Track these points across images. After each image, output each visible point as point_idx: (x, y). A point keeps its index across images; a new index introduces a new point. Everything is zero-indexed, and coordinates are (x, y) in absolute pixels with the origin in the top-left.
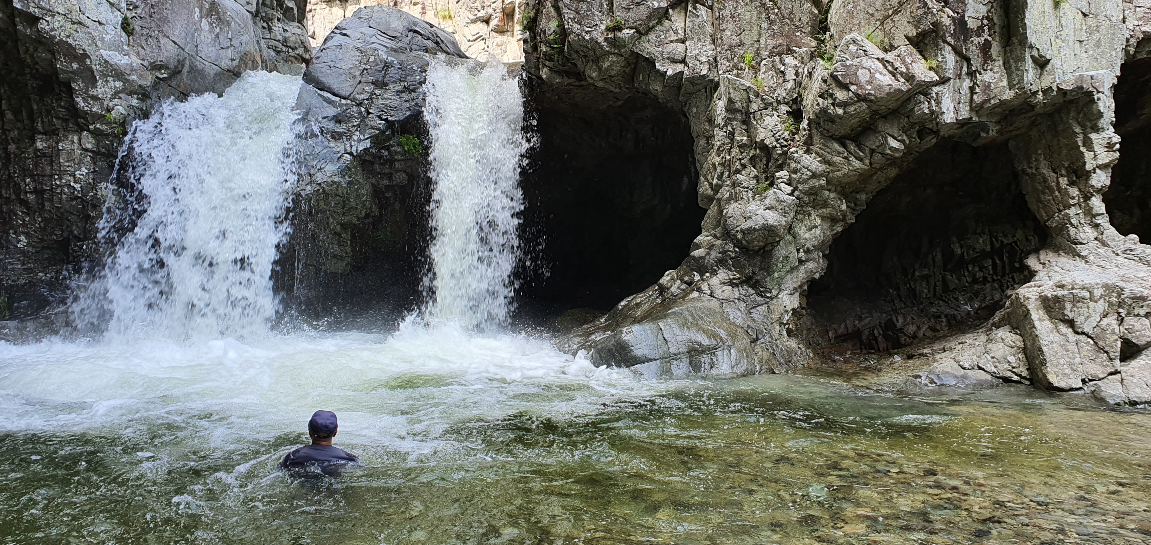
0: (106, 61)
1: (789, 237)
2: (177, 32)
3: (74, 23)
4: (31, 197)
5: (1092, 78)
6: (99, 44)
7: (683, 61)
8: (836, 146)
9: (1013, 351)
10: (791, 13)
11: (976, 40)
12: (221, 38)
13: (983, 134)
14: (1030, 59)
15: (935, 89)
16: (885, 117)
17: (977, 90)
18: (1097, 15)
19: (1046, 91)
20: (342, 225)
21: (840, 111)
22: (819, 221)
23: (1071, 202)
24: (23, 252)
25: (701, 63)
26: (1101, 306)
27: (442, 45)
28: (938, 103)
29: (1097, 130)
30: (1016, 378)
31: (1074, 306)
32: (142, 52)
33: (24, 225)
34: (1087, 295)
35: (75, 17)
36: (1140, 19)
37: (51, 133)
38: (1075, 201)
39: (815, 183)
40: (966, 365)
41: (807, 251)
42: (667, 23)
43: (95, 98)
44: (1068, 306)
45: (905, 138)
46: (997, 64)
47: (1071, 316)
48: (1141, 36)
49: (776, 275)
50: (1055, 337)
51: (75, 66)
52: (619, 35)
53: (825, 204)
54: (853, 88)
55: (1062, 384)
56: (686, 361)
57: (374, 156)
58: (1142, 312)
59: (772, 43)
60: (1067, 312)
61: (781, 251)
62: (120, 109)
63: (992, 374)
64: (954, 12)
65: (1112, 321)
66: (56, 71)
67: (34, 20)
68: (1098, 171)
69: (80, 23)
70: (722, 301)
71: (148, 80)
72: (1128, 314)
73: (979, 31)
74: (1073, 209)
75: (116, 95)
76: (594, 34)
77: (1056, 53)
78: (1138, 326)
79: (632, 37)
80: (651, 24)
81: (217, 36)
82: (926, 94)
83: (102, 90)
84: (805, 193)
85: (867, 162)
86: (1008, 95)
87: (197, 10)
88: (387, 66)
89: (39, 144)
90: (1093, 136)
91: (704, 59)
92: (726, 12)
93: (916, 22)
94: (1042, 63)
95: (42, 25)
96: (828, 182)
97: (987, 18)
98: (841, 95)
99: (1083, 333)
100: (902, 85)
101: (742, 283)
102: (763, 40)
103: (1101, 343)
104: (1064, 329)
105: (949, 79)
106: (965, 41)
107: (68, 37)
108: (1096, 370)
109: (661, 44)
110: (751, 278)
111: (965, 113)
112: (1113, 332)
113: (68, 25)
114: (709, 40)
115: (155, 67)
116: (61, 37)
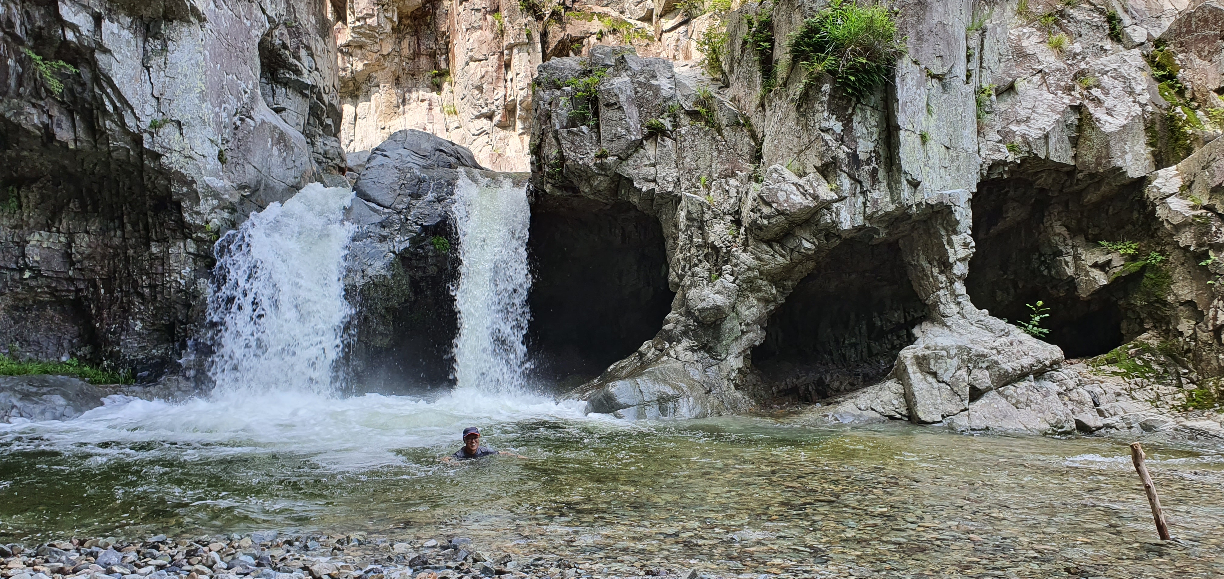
0: (208, 185)
1: (733, 314)
2: (256, 159)
3: (186, 157)
4: (147, 291)
5: (950, 195)
6: (203, 172)
7: (654, 181)
8: (765, 247)
9: (896, 396)
10: (735, 144)
11: (866, 168)
12: (287, 160)
13: (875, 236)
14: (905, 182)
15: (835, 205)
16: (800, 225)
17: (868, 204)
18: (956, 148)
19: (918, 205)
20: (386, 309)
21: (766, 222)
22: (755, 302)
23: (941, 286)
24: (139, 334)
25: (668, 182)
26: (956, 362)
27: (463, 160)
28: (838, 215)
29: (956, 232)
30: (898, 416)
31: (936, 362)
32: (232, 176)
33: (140, 313)
34: (945, 354)
35: (187, 153)
36: (990, 150)
37: (163, 240)
38: (944, 285)
39: (750, 274)
40: (862, 407)
41: (748, 325)
42: (642, 151)
43: (198, 213)
44: (932, 362)
45: (815, 240)
46: (882, 185)
47: (934, 369)
48: (991, 163)
49: (724, 343)
50: (924, 385)
51: (185, 189)
52: (605, 161)
53: (759, 290)
54: (774, 205)
55: (928, 419)
56: (656, 407)
57: (411, 253)
58: (984, 366)
59: (720, 167)
60: (931, 367)
61: (727, 325)
62: (215, 221)
63: (881, 414)
64: (848, 148)
65: (963, 372)
66: (170, 194)
67: (157, 156)
68: (958, 263)
69: (190, 157)
70: (684, 363)
71: (236, 199)
72: (974, 367)
73: (869, 161)
74: (942, 291)
75: (213, 210)
76: (586, 160)
77: (925, 176)
78: (980, 376)
79: (615, 162)
80: (629, 152)
81: (284, 159)
82: (828, 209)
83: (204, 207)
84: (744, 282)
85: (788, 258)
86: (891, 208)
87: (270, 140)
88: (421, 181)
89: (154, 250)
90: (954, 237)
91: (670, 179)
92: (687, 144)
93: (821, 156)
94: (915, 184)
95: (163, 160)
96: (761, 273)
97: (875, 151)
98: (766, 210)
99: (943, 382)
100: (810, 202)
101: (699, 349)
102: (714, 165)
103: (955, 389)
104: (930, 379)
105: (846, 197)
106: (857, 169)
107: (181, 168)
108: (952, 408)
109: (637, 167)
110: (706, 345)
111: (860, 221)
112: (964, 380)
113: (182, 159)
114: (674, 164)
115: (242, 187)
116: (176, 167)
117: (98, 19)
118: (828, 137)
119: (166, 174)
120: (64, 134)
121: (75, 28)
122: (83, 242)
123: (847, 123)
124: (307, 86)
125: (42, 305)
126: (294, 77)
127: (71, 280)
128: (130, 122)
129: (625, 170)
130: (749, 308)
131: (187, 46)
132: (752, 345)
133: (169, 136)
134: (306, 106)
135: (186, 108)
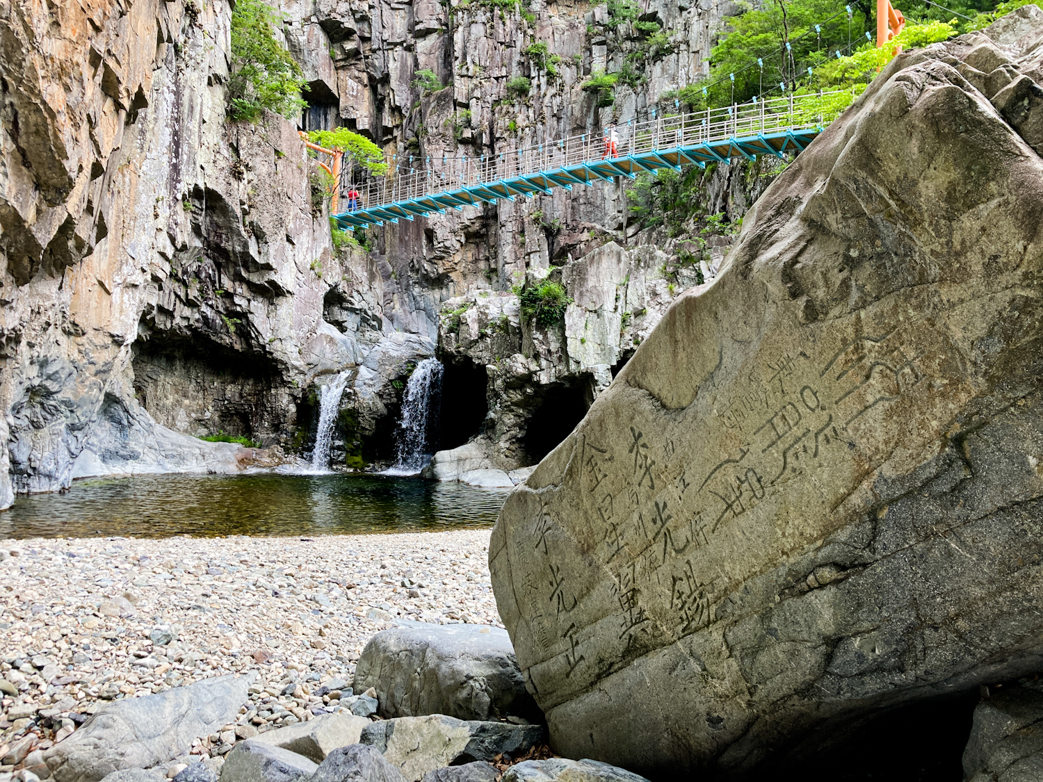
0: (293, 364)
2: (317, 351)
4: (269, 409)
6: (292, 359)
7: (480, 359)
8: (511, 391)
11: (555, 356)
14: (572, 362)
15: (539, 373)
16: (524, 382)
17: (556, 372)
18: (605, 344)
19: (579, 372)
22: (512, 416)
24: (266, 428)
25: (485, 360)
28: (540, 377)
32: (305, 360)
33: (267, 418)
35: (284, 351)
36: (624, 344)
41: (510, 427)
42: (476, 345)
43: (289, 376)
45: (532, 389)
46: (562, 363)
48: (624, 350)
49: (498, 435)
51: (283, 366)
52: (460, 349)
53: (513, 411)
54: (512, 373)
59: (507, 353)
62: (297, 379)
64: (546, 347)
66: (278, 369)
67: (272, 354)
69: (286, 353)
70: (479, 444)
71: (306, 369)
73: (557, 353)
75: (296, 375)
76: (452, 349)
77: (585, 359)
79: (465, 350)
80: (471, 345)
81: (332, 350)
82: (535, 375)
85: (522, 396)
86: (566, 374)
87: (325, 342)
88: (392, 358)
89: (272, 392)
91: (486, 358)
93: (533, 351)
94: (578, 363)
95: (274, 355)
97: (561, 347)
98: (509, 375)
100: (526, 372)
102: (505, 352)
105: (545, 369)
106: (550, 356)
107: (282, 358)
109: (475, 352)
111: (553, 380)
113: (282, 354)
115: (309, 364)
116: (279, 358)
117: (249, 301)
118: (536, 341)
119: (276, 361)
120: (237, 347)
121: (240, 306)
122: (247, 388)
123: (545, 334)
124: (357, 310)
125: (232, 415)
127: (242, 405)
128: (261, 340)
129: (471, 353)
130: (509, 419)
131: (285, 307)
132: (515, 437)
133: (277, 345)
134: (358, 319)
135: (283, 333)
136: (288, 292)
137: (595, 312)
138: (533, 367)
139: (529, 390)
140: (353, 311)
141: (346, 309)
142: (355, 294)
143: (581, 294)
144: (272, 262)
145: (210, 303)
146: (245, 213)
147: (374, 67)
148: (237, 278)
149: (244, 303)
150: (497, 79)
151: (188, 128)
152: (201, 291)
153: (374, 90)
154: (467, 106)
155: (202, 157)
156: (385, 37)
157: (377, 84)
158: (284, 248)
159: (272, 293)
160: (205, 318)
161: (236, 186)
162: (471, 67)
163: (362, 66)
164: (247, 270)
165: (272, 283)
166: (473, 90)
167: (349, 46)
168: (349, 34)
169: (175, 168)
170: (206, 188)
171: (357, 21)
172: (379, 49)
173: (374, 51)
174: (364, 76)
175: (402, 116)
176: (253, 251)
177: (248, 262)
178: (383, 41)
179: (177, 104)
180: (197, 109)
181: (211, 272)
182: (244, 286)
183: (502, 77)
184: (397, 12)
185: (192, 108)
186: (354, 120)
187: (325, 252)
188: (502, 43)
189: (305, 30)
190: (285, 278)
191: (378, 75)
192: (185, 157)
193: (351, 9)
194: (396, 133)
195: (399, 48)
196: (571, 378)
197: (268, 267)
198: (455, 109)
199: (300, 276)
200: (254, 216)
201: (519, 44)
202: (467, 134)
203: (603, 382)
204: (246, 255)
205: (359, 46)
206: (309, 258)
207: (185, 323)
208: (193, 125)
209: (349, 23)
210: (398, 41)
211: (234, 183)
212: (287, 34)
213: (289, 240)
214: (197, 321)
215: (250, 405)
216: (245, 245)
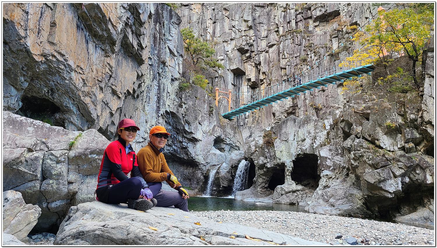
2: (210, 158)
6: (201, 161)
14: (278, 159)
15: (267, 163)
16: (263, 166)
18: (290, 152)
19: (280, 163)
29: (286, 167)
32: (206, 161)
38: (286, 176)
43: (201, 167)
48: (298, 154)
49: (257, 186)
51: (199, 164)
68: (287, 173)
71: (206, 164)
77: (282, 158)
85: (263, 172)
89: (196, 172)
108: (278, 197)
111: (273, 166)
113: (198, 160)
117: (187, 143)
118: (266, 152)
119: (196, 162)
120: (185, 158)
121: (185, 145)
122: (190, 171)
123: (269, 150)
124: (229, 144)
126: (226, 143)
127: (189, 176)
128: (192, 156)
129: (252, 157)
130: (260, 180)
131: (199, 145)
132: (264, 187)
133: (197, 157)
134: (229, 147)
135: (198, 153)
136: (200, 140)
137: (286, 141)
138: (265, 161)
139: (265, 170)
140: (227, 144)
141: (225, 144)
142: (227, 139)
143: (280, 135)
144: (193, 131)
145: (175, 145)
146: (184, 117)
147: (256, 60)
148: (183, 137)
149: (185, 144)
150: (296, 57)
151: (163, 95)
152: (172, 141)
153: (257, 67)
154: (285, 69)
155: (168, 102)
156: (259, 49)
157: (257, 65)
158: (197, 126)
159: (194, 141)
160: (174, 149)
161: (180, 110)
162: (286, 55)
163: (252, 60)
164: (186, 134)
165: (193, 137)
166: (287, 63)
167: (247, 55)
168: (247, 51)
169: (158, 107)
170: (170, 111)
171: (249, 46)
172: (257, 54)
173: (256, 55)
174: (253, 64)
175: (266, 75)
176: (187, 128)
177: (186, 132)
178: (258, 51)
179: (159, 89)
180: (166, 90)
181: (175, 135)
182: (186, 139)
183: (298, 56)
184: (263, 41)
185: (164, 90)
186: (250, 78)
187: (215, 126)
188: (297, 45)
189: (233, 52)
190: (198, 135)
191: (258, 63)
192: (162, 103)
193: (247, 43)
194: (264, 81)
195: (264, 53)
196: (278, 165)
197: (191, 133)
198: (281, 70)
199: (204, 134)
200: (186, 118)
201: (303, 44)
202: (285, 78)
203: (289, 166)
204: (184, 129)
205: (250, 54)
206: (208, 129)
207: (168, 151)
208: (165, 94)
209: (246, 48)
210: (263, 50)
211: (180, 109)
212: (227, 55)
213: (199, 123)
214: (172, 150)
215: (191, 176)
216: (184, 127)
